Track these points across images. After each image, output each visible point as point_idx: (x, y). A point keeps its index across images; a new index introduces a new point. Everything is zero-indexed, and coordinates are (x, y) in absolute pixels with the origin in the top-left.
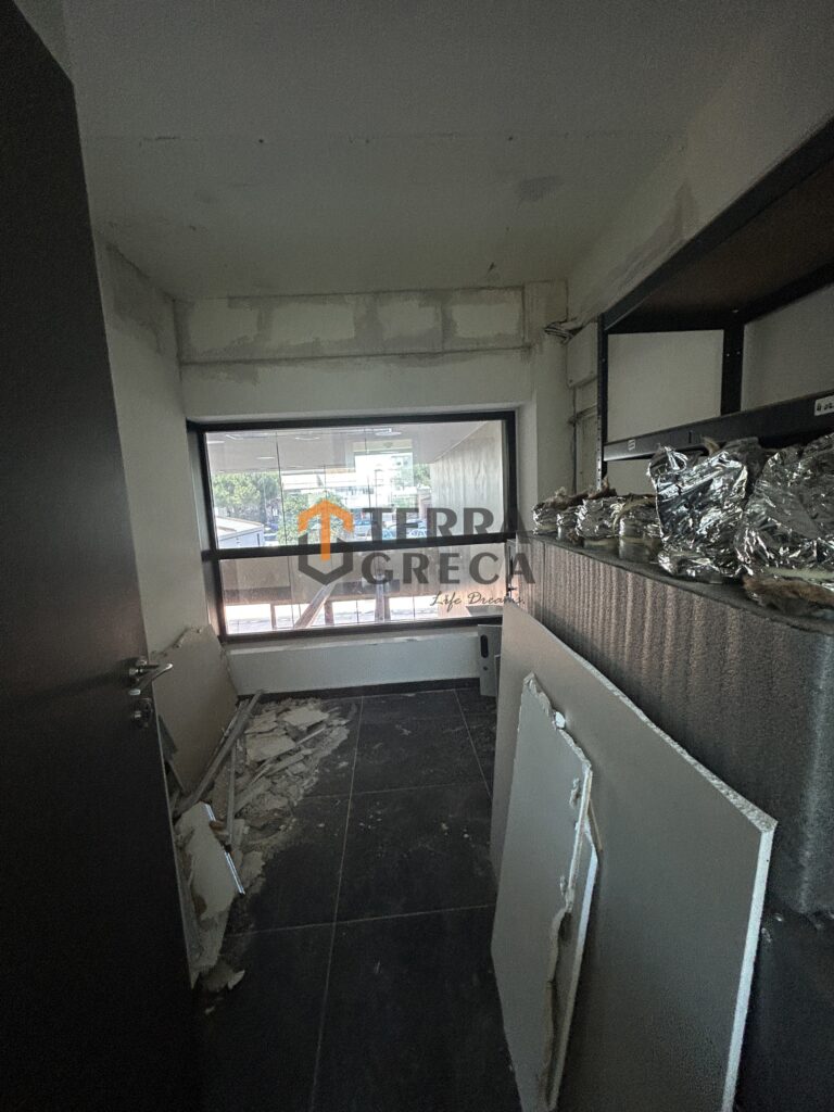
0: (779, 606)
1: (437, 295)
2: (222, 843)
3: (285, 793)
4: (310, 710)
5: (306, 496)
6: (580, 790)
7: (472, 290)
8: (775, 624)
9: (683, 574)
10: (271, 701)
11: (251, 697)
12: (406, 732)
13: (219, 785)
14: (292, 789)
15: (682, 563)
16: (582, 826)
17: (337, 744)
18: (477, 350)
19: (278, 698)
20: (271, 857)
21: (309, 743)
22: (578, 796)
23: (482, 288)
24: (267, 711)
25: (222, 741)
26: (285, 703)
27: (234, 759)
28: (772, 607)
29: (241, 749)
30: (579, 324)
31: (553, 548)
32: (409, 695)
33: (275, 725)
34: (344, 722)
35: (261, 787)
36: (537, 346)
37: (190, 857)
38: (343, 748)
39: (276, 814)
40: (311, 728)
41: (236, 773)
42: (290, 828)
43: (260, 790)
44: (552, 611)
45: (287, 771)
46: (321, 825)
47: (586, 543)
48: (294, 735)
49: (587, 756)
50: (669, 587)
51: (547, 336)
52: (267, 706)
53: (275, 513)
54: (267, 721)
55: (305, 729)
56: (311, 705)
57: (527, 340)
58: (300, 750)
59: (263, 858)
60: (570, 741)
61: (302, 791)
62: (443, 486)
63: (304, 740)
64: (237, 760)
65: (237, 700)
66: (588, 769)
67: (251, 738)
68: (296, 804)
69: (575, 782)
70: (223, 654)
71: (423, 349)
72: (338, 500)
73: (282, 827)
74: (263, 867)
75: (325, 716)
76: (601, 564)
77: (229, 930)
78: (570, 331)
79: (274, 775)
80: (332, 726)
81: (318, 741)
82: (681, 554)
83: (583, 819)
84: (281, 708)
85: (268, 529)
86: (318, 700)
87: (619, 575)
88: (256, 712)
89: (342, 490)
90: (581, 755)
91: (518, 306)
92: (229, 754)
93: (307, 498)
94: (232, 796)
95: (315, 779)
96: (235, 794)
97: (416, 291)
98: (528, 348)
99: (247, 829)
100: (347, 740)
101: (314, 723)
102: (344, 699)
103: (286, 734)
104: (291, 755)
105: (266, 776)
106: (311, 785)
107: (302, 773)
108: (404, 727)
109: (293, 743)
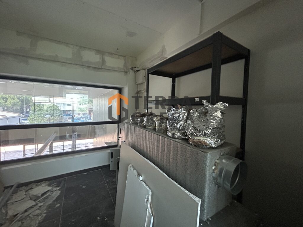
0: (197, 146)
4: (43, 187)
5: (43, 105)
6: (148, 199)
7: (111, 54)
8: (198, 151)
9: (174, 137)
10: (23, 186)
11: (12, 186)
12: (84, 187)
15: (174, 134)
16: (149, 209)
17: (55, 198)
18: (112, 70)
19: (26, 184)
21: (42, 201)
22: (147, 201)
23: (114, 54)
24: (21, 191)
26: (30, 186)
28: (195, 146)
29: (4, 211)
30: (139, 69)
31: (137, 128)
33: (25, 196)
34: (58, 188)
36: (128, 72)
38: (58, 199)
40: (43, 194)
44: (136, 145)
45: (30, 215)
47: (147, 127)
48: (34, 199)
49: (150, 188)
50: (171, 141)
51: (131, 70)
52: (21, 189)
53: (28, 110)
54: (22, 194)
55: (40, 195)
56: (43, 185)
57: (126, 70)
58: (37, 204)
60: (144, 184)
61: (37, 222)
62: (97, 106)
63: (39, 200)
65: (3, 189)
66: (150, 192)
67: (11, 205)
69: (146, 196)
71: (96, 66)
72: (57, 107)
75: (50, 188)
76: (152, 134)
78: (137, 70)
79: (23, 219)
80: (53, 191)
81: (46, 199)
82: (173, 132)
84: (28, 188)
85: (23, 116)
86: (47, 182)
87: (157, 137)
88: (14, 193)
89: (60, 104)
90: (148, 188)
91: (123, 61)
93: (43, 106)
95: (44, 215)
97: (94, 49)
98: (126, 72)
100: (59, 195)
101: (44, 192)
102: (58, 180)
103: (31, 199)
104: (33, 207)
105: (19, 221)
106: (42, 218)
107: (38, 214)
108: (83, 185)
109: (34, 202)
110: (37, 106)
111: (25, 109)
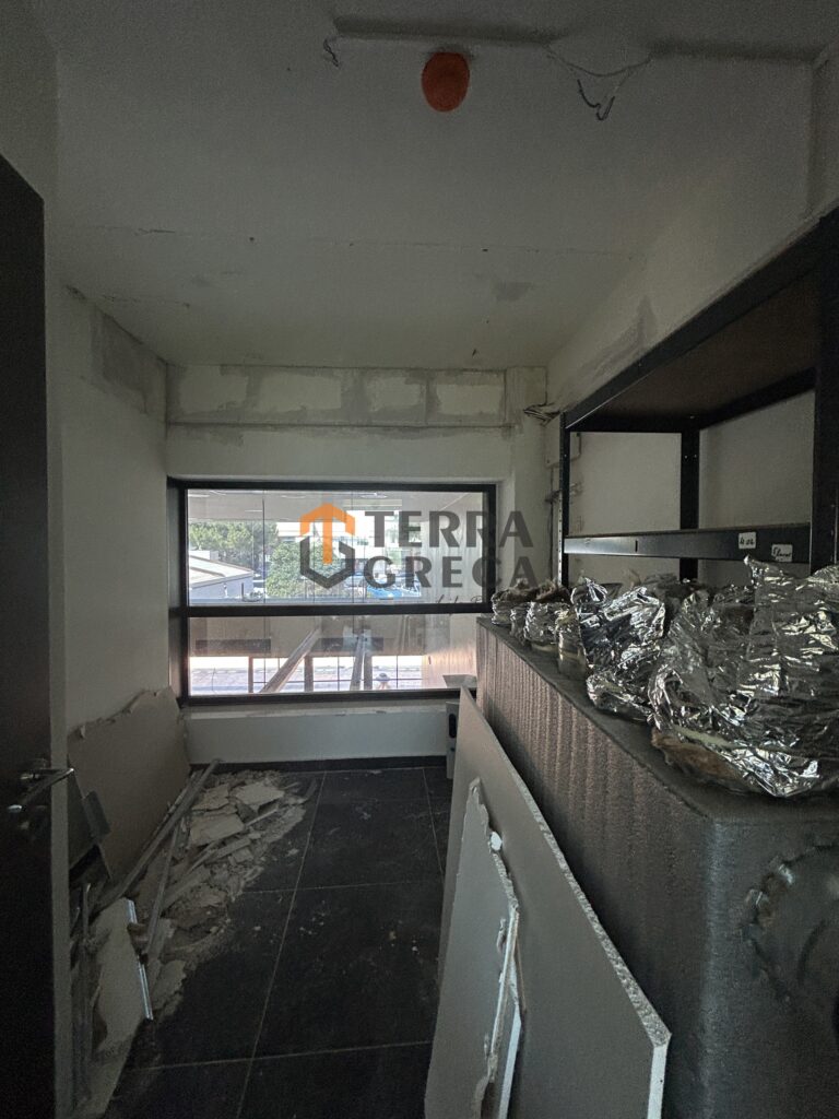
1: (422, 374)
2: (138, 951)
3: (224, 886)
4: (266, 785)
6: (506, 933)
7: (455, 372)
8: (672, 796)
9: (606, 707)
10: (227, 772)
11: (205, 767)
12: (366, 816)
13: (151, 874)
14: (232, 882)
16: (507, 977)
17: (290, 827)
18: (460, 427)
19: (235, 769)
20: (194, 967)
21: (258, 826)
22: (505, 938)
23: (465, 370)
24: (220, 784)
25: (165, 819)
26: (242, 775)
27: (174, 841)
28: (677, 767)
29: (184, 830)
30: (556, 409)
31: (505, 647)
32: (376, 772)
33: (226, 801)
34: (301, 801)
35: (198, 877)
36: (517, 427)
37: (100, 966)
38: (295, 833)
39: (209, 913)
40: (263, 808)
41: (173, 859)
42: (222, 931)
43: (196, 882)
45: (230, 858)
46: (258, 928)
48: (243, 816)
50: (590, 722)
51: (526, 416)
52: (221, 778)
53: (267, 559)
54: (217, 797)
55: (255, 808)
56: (268, 780)
57: (507, 420)
58: (248, 832)
59: (185, 970)
61: (243, 883)
63: (255, 821)
64: (177, 843)
65: (189, 769)
66: (513, 910)
67: (198, 816)
68: (234, 899)
69: (503, 921)
70: (181, 718)
71: (408, 423)
73: (214, 929)
74: (183, 981)
75: (280, 795)
76: (539, 678)
77: (129, 1066)
78: (548, 414)
79: (216, 863)
80: (286, 805)
81: (270, 822)
83: (508, 968)
84: (236, 781)
85: (257, 575)
86: (277, 773)
87: (552, 694)
88: (209, 785)
91: (500, 389)
92: (170, 836)
94: (162, 889)
95: (260, 869)
96: (166, 887)
97: (401, 369)
98: (508, 427)
99: (171, 933)
100: (301, 823)
101: (267, 802)
102: (304, 774)
103: (237, 813)
104: (238, 839)
105: (206, 864)
106: (254, 877)
107: (246, 861)
108: (364, 810)
109: (242, 825)
110: (285, 548)
111: (261, 555)
